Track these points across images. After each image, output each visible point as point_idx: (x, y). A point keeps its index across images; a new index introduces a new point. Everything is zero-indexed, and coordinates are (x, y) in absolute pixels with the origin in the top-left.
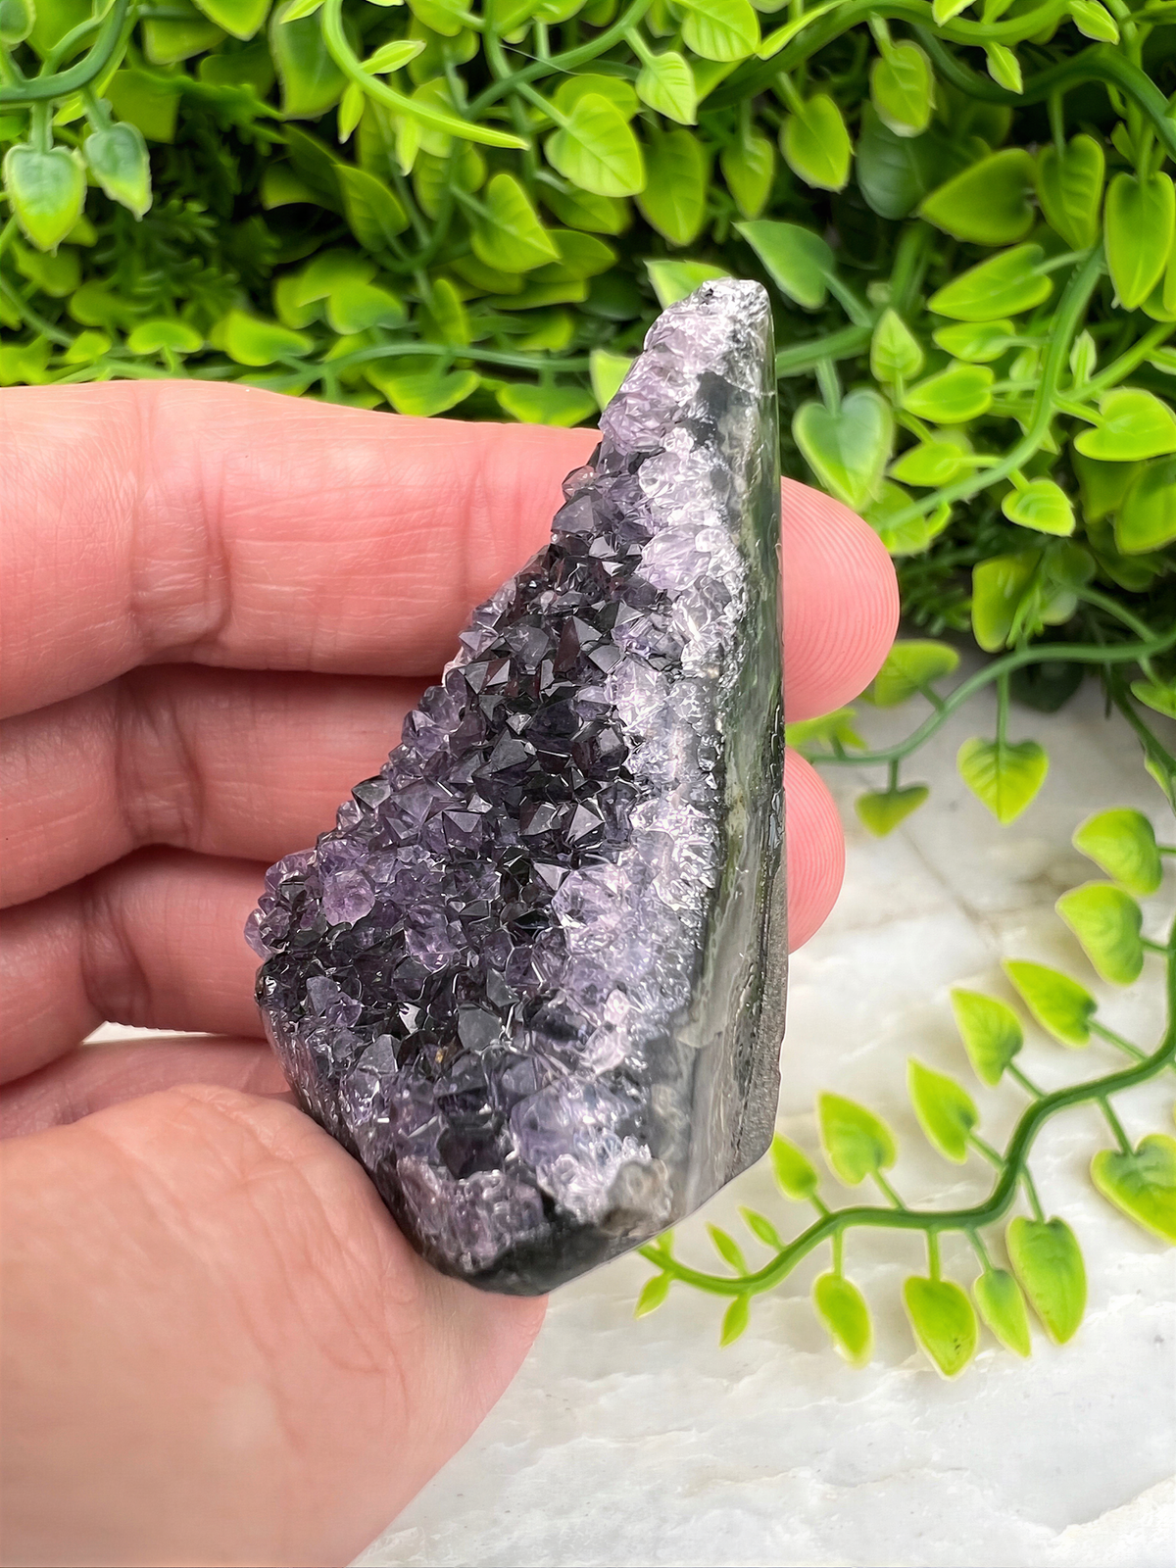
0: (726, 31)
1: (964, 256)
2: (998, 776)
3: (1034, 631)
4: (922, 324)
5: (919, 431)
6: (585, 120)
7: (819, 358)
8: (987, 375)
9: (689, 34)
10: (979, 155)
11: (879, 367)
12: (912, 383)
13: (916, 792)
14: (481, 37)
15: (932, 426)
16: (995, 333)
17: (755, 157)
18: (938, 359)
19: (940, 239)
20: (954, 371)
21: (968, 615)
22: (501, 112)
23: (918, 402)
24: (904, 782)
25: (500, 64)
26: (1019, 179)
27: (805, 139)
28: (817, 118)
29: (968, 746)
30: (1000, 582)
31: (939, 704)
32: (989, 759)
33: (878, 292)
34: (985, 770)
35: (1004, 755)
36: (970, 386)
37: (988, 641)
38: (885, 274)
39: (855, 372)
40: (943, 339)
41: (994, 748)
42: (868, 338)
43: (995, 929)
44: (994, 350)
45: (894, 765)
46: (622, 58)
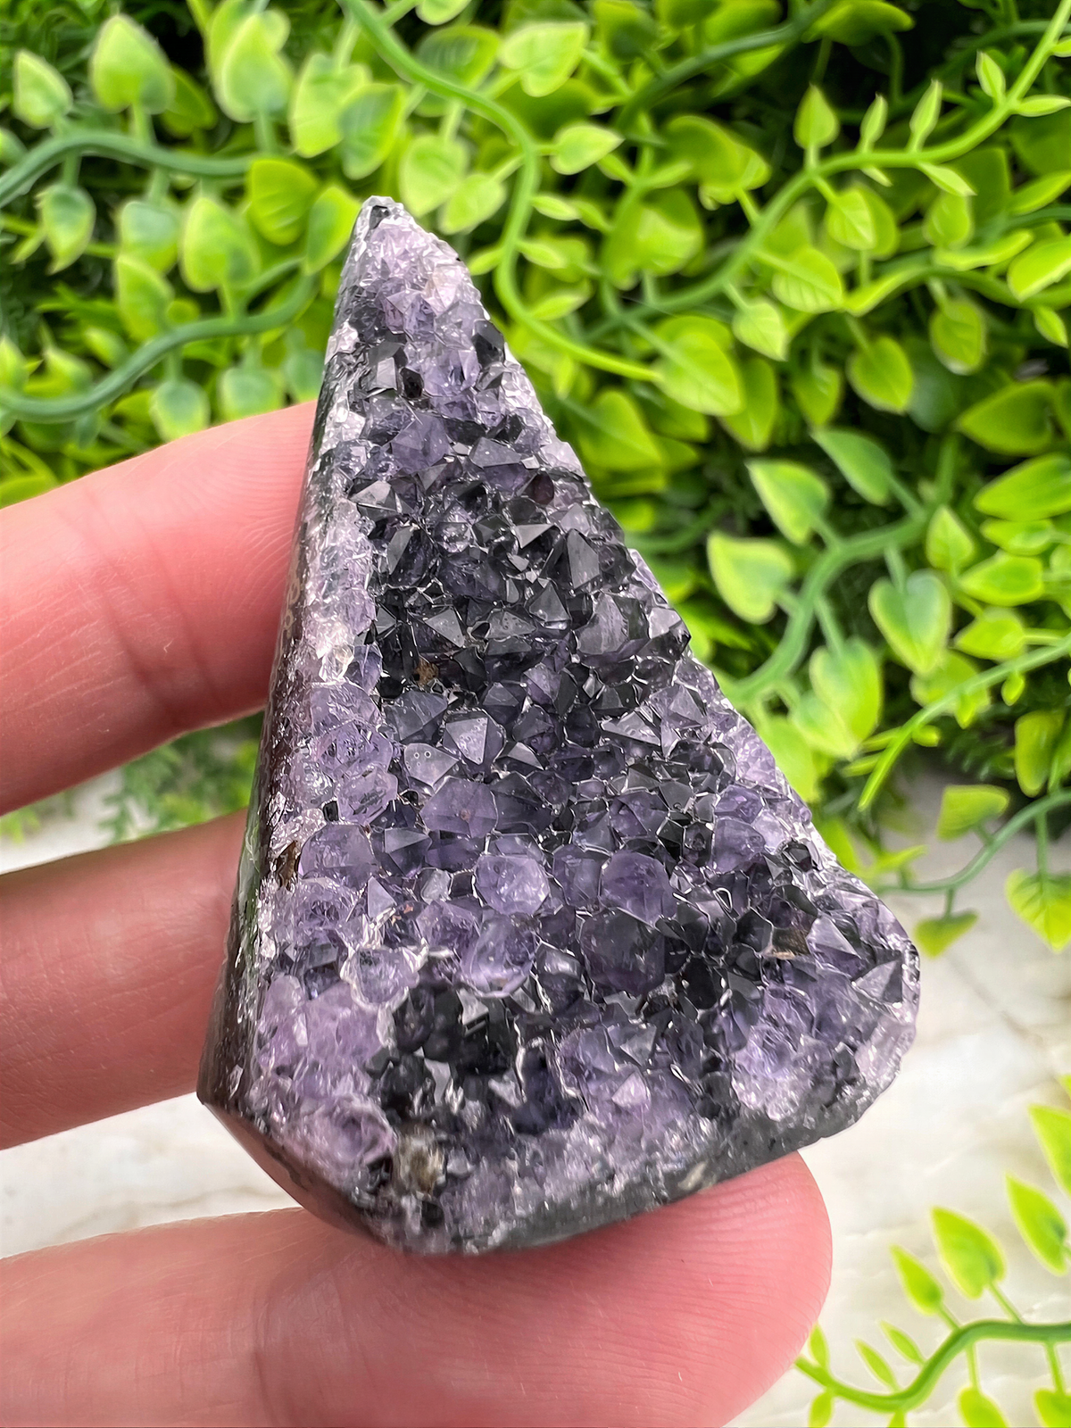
0: (812, 288)
2: (1043, 906)
4: (974, 522)
5: (973, 608)
6: (694, 354)
7: (887, 544)
8: (1036, 565)
9: (781, 288)
10: (1002, 385)
11: (934, 552)
12: (966, 568)
13: (967, 918)
14: (596, 283)
15: (983, 604)
16: (1034, 530)
17: (825, 384)
18: (987, 550)
20: (1001, 560)
21: (1012, 762)
22: (611, 342)
23: (975, 583)
24: (958, 909)
25: (611, 304)
26: (1042, 403)
27: (869, 368)
28: (882, 357)
29: (1013, 879)
30: (1036, 734)
31: (988, 841)
32: (1034, 889)
33: (928, 490)
34: (1032, 900)
35: (1048, 887)
36: (1021, 575)
37: (1030, 785)
38: (931, 474)
39: (916, 558)
40: (992, 532)
41: (1038, 878)
42: (925, 529)
43: (1040, 1043)
44: (1038, 543)
45: (951, 894)
46: (723, 305)
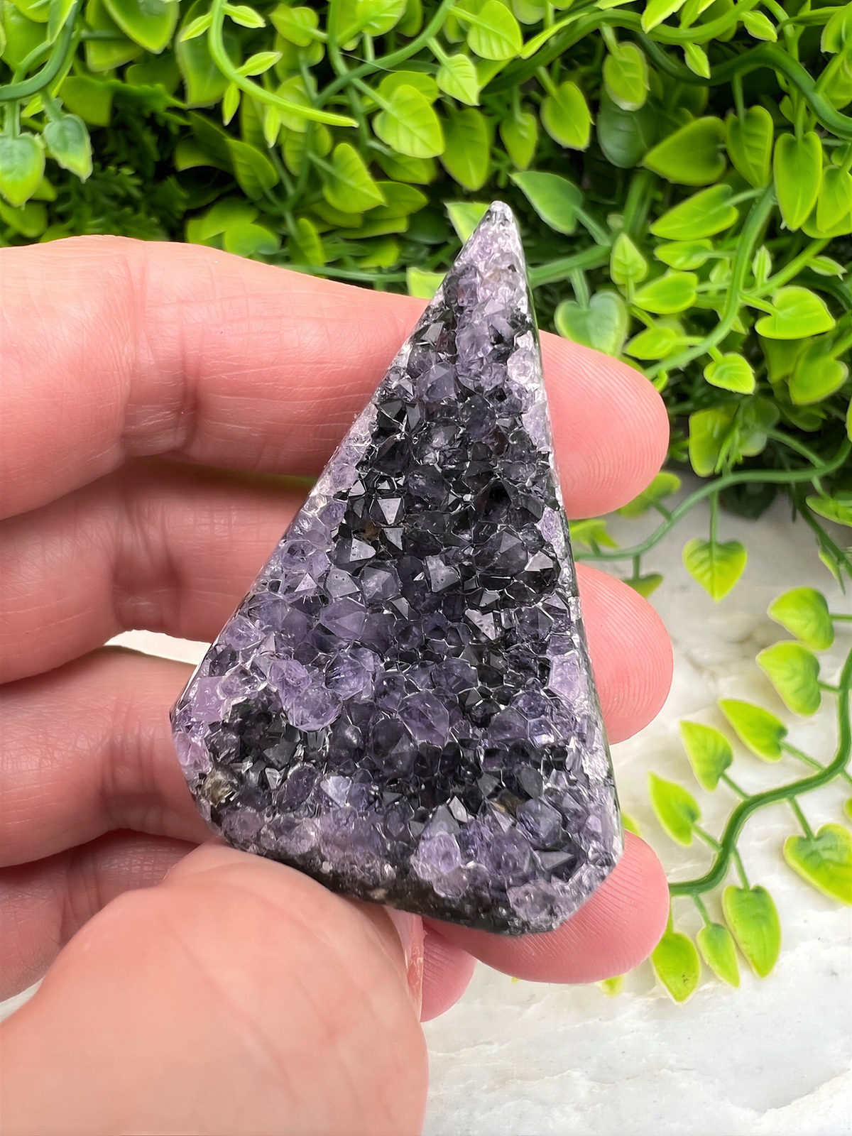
0: (499, 39)
1: (678, 193)
2: (711, 568)
3: (736, 462)
4: (647, 244)
5: (646, 320)
6: (401, 104)
7: (572, 269)
8: (693, 278)
9: (473, 41)
10: (686, 121)
11: (616, 273)
12: (640, 285)
13: (654, 578)
14: (326, 46)
15: (655, 316)
16: (697, 250)
17: (524, 127)
18: (659, 268)
19: (660, 182)
20: (670, 276)
21: (687, 450)
22: (342, 99)
23: (644, 300)
24: (644, 572)
25: (340, 65)
26: (714, 138)
27: (558, 114)
28: (566, 98)
29: (689, 546)
30: (709, 426)
31: (668, 515)
32: (705, 554)
33: (615, 221)
34: (702, 562)
35: (716, 552)
36: (680, 287)
37: (701, 469)
38: (619, 208)
39: (599, 279)
40: (662, 253)
41: (708, 546)
42: (609, 253)
43: (713, 676)
44: (698, 261)
45: (637, 559)
46: (425, 59)
